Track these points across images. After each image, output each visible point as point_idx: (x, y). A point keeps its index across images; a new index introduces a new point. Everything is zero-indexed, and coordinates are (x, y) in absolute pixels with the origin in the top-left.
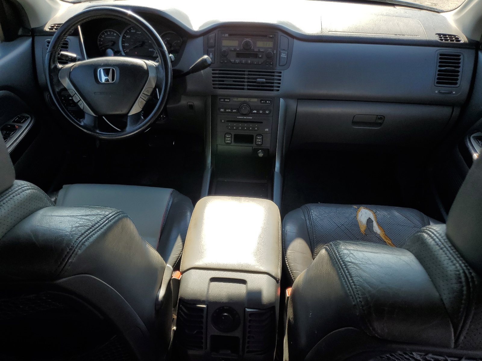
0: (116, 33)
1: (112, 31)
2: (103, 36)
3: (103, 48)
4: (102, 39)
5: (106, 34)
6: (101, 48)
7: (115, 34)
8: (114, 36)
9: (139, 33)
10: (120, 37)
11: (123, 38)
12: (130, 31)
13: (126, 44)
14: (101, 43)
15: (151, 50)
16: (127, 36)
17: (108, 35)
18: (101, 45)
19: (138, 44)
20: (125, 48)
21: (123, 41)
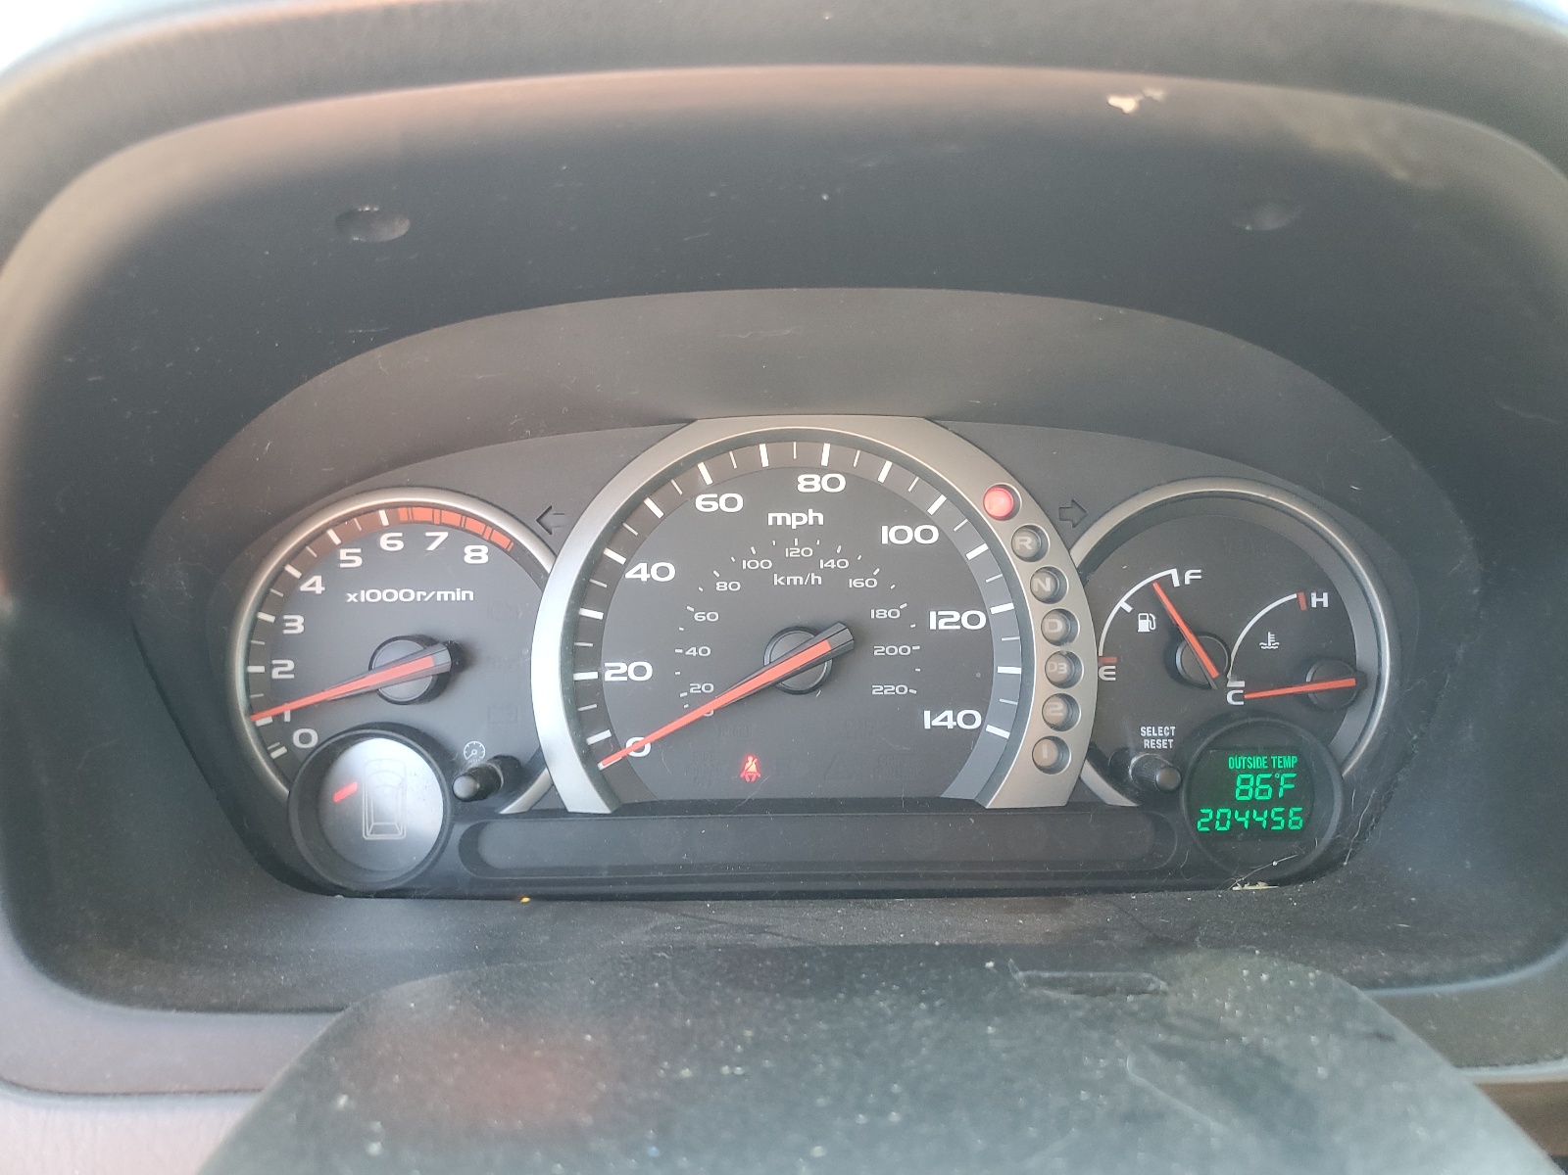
0: (485, 534)
1: (437, 518)
2: (315, 584)
3: (308, 737)
4: (297, 624)
5: (351, 558)
6: (278, 732)
7: (477, 554)
8: (467, 576)
9: (792, 520)
10: (540, 578)
11: (582, 594)
12: (677, 506)
13: (617, 671)
14: (283, 669)
15: (948, 719)
16: (640, 572)
17: (379, 569)
18: (271, 693)
19: (783, 662)
20: (601, 720)
21: (574, 627)
